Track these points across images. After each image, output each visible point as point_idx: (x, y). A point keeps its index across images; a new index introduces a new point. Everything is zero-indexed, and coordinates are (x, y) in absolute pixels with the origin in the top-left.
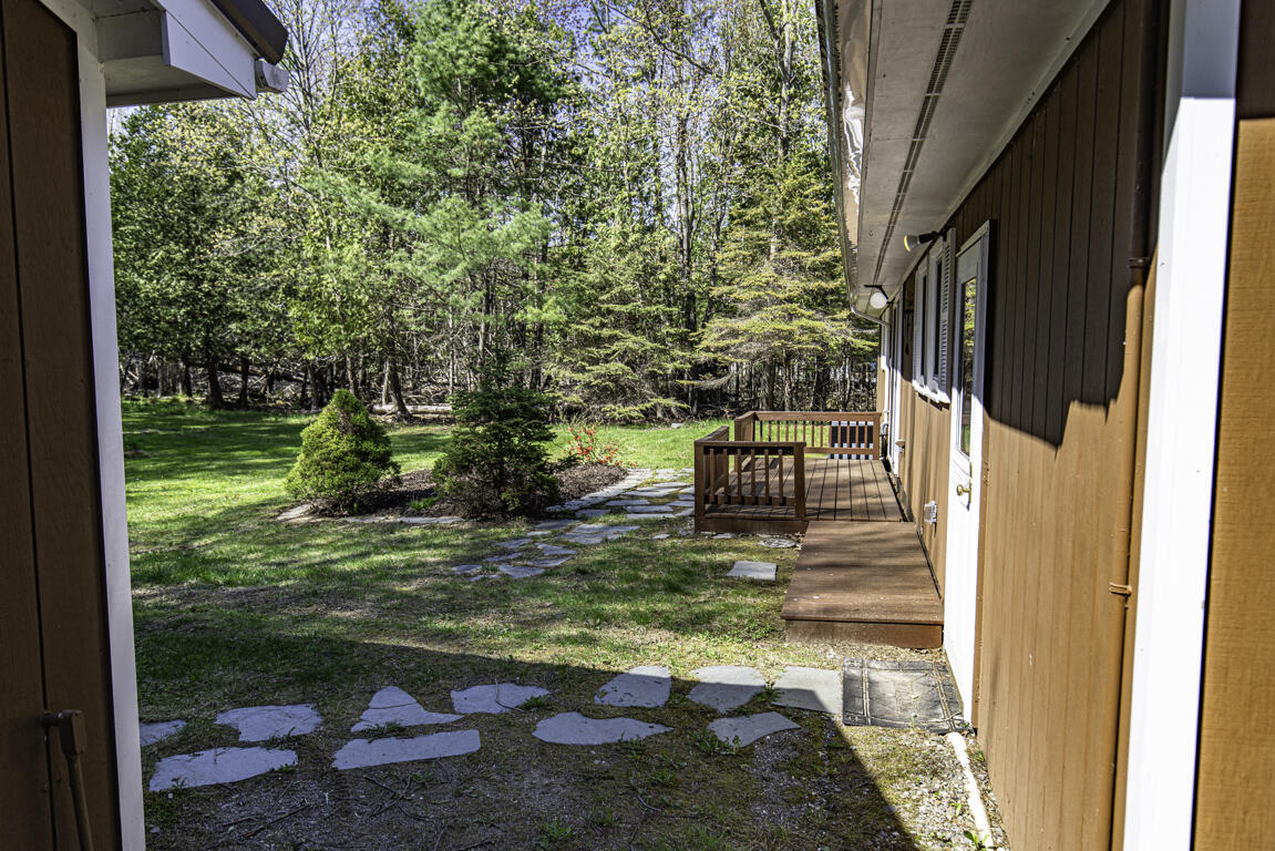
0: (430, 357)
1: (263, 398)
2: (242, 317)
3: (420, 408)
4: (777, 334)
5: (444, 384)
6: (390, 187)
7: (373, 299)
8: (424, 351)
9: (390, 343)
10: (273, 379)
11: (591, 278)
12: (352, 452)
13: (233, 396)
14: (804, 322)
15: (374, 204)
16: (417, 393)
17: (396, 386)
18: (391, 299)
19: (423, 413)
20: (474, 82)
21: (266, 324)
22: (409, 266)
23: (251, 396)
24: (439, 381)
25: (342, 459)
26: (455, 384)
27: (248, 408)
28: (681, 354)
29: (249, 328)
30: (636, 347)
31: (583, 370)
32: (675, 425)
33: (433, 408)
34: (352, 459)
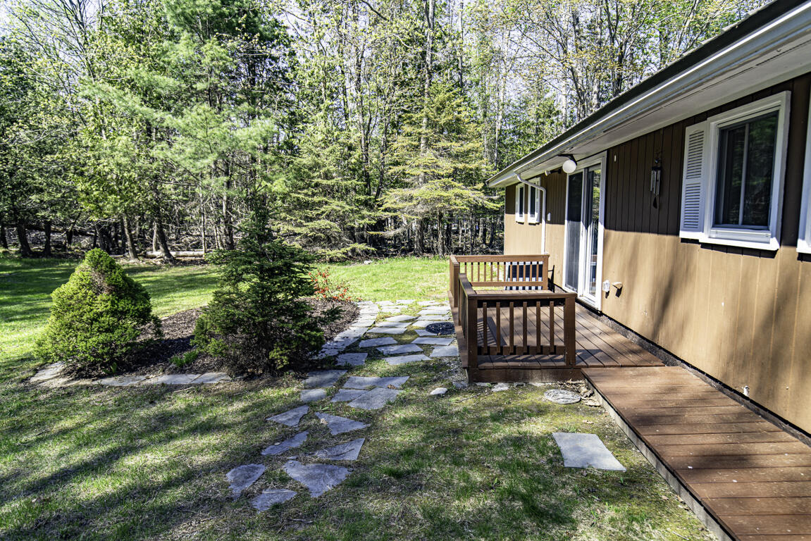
0: (187, 218)
1: (64, 248)
2: (40, 191)
3: (181, 253)
4: (439, 199)
5: (198, 236)
6: (150, 95)
7: (141, 177)
8: (182, 214)
9: (156, 208)
10: (71, 235)
11: (305, 161)
12: (107, 312)
13: (41, 247)
14: (457, 191)
15: (137, 107)
16: (179, 243)
17: (163, 239)
18: (156, 177)
19: (184, 256)
20: (211, 19)
21: (59, 195)
22: (169, 154)
23: (55, 247)
24: (194, 234)
25: (96, 320)
26: (205, 236)
27: (52, 256)
28: (369, 213)
29: (46, 198)
30: (339, 208)
31: (300, 225)
32: (366, 262)
33: (191, 253)
34: (107, 320)
